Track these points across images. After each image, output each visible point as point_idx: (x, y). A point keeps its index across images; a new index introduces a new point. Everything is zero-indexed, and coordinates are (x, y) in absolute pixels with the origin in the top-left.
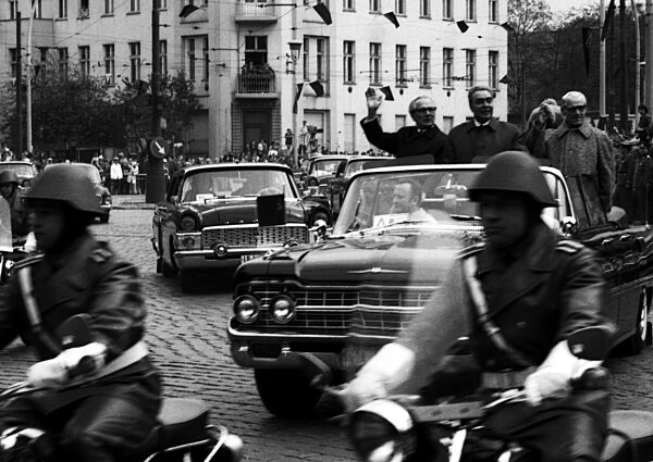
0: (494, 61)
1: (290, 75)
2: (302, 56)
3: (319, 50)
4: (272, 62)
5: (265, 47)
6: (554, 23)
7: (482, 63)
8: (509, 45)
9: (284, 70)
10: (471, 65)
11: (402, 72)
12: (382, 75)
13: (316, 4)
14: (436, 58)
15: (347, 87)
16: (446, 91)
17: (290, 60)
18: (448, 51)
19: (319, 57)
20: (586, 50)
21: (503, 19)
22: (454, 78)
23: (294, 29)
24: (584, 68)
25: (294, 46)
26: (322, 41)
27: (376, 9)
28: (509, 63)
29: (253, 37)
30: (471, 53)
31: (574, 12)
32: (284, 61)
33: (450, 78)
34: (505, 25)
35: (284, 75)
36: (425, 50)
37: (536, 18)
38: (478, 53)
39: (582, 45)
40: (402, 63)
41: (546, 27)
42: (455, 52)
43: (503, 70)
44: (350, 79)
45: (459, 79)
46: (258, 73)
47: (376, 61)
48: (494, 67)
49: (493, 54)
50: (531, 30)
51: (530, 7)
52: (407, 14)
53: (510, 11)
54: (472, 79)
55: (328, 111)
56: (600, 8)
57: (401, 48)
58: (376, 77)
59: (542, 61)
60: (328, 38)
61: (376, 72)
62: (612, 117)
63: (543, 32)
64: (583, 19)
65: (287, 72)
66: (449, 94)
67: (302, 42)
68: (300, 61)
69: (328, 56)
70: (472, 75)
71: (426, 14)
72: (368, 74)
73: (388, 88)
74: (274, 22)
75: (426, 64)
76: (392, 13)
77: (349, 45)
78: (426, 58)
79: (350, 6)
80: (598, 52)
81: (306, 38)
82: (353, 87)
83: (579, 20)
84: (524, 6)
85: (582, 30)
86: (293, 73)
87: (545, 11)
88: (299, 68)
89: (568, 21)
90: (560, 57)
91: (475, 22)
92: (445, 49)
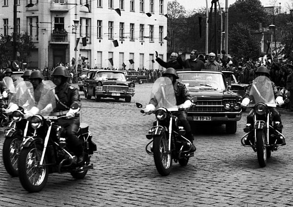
0: (161, 30)
1: (74, 34)
2: (79, 26)
3: (87, 24)
4: (66, 28)
5: (63, 22)
6: (187, 15)
7: (156, 31)
8: (168, 24)
9: (71, 32)
10: (152, 32)
11: (122, 34)
12: (114, 35)
13: (85, 4)
14: (137, 29)
15: (99, 40)
16: (141, 43)
17: (74, 28)
18: (142, 26)
19: (87, 27)
20: (200, 26)
21: (165, 12)
22: (144, 37)
23: (76, 14)
24: (199, 34)
25: (76, 22)
26: (88, 20)
27: (111, 7)
28: (168, 31)
29: (58, 18)
30: (152, 27)
31: (195, 11)
32: (71, 28)
33: (142, 37)
34: (166, 16)
35: (71, 34)
36: (132, 25)
37: (179, 12)
38: (154, 27)
39: (198, 24)
40: (122, 30)
41: (183, 16)
42: (145, 26)
43: (165, 34)
44: (100, 37)
45: (146, 37)
46: (60, 33)
47: (111, 29)
48: (161, 33)
49: (161, 27)
50: (177, 18)
51: (177, 8)
52: (125, 9)
53: (168, 9)
54: (152, 38)
55: (90, 50)
56: (206, 9)
57: (122, 24)
58: (111, 36)
59: (182, 31)
60: (90, 19)
61: (111, 34)
63: (182, 18)
64: (199, 14)
67: (79, 20)
68: (78, 28)
69: (91, 26)
70: (152, 36)
71: (132, 10)
72: (108, 35)
73: (116, 41)
74: (67, 11)
75: (132, 31)
76: (118, 9)
77: (100, 22)
78: (132, 28)
79: (100, 5)
80: (205, 27)
81: (81, 19)
82: (101, 40)
83: (197, 14)
84: (174, 7)
85: (199, 18)
86: (76, 33)
87: (183, 10)
88: (78, 31)
89: (193, 14)
90: (189, 29)
91: (154, 14)
92: (140, 25)
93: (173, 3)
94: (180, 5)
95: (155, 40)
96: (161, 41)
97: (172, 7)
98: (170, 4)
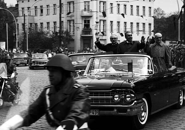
0: (150, 26)
1: (96, 30)
2: (99, 25)
3: (104, 23)
4: (91, 27)
5: (89, 23)
6: (166, 16)
7: (147, 26)
8: (154, 22)
9: (94, 29)
10: (144, 27)
11: (126, 29)
12: (120, 30)
13: (103, 11)
14: (135, 25)
15: (111, 33)
16: (137, 34)
17: (96, 26)
18: (138, 24)
19: (104, 25)
20: (175, 23)
21: (152, 15)
23: (97, 18)
24: (174, 28)
25: (97, 22)
26: (104, 21)
27: (119, 13)
28: (154, 27)
29: (86, 20)
30: (144, 24)
31: (171, 13)
32: (94, 26)
33: (138, 31)
34: (153, 17)
35: (94, 30)
36: (132, 23)
37: (161, 15)
38: (146, 24)
39: (173, 22)
40: (126, 27)
41: (164, 17)
42: (139, 24)
43: (152, 28)
44: (112, 31)
45: (141, 31)
46: (87, 30)
47: (119, 26)
48: (150, 28)
49: (150, 24)
50: (160, 18)
51: (160, 12)
52: (127, 14)
53: (155, 13)
54: (144, 31)
55: (106, 40)
56: (178, 12)
57: (125, 23)
58: (119, 30)
59: (163, 26)
60: (106, 20)
61: (119, 29)
62: (181, 41)
63: (163, 18)
64: (174, 15)
65: (95, 29)
66: (138, 35)
67: (99, 21)
68: (99, 26)
69: (106, 25)
70: (144, 30)
71: (132, 14)
72: (117, 30)
73: (122, 33)
74: (92, 16)
75: (132, 27)
76: (123, 14)
77: (112, 22)
78: (132, 25)
79: (112, 12)
80: (178, 24)
81: (100, 20)
82: (113, 33)
83: (173, 15)
84: (158, 12)
85: (174, 18)
86: (97, 29)
87: (164, 13)
88: (98, 28)
89: (170, 15)
90: (168, 25)
91: (145, 16)
92: (137, 23)
93: (158, 9)
94: (162, 10)
95: (146, 32)
96: (150, 33)
97: (157, 11)
98: (156, 10)
